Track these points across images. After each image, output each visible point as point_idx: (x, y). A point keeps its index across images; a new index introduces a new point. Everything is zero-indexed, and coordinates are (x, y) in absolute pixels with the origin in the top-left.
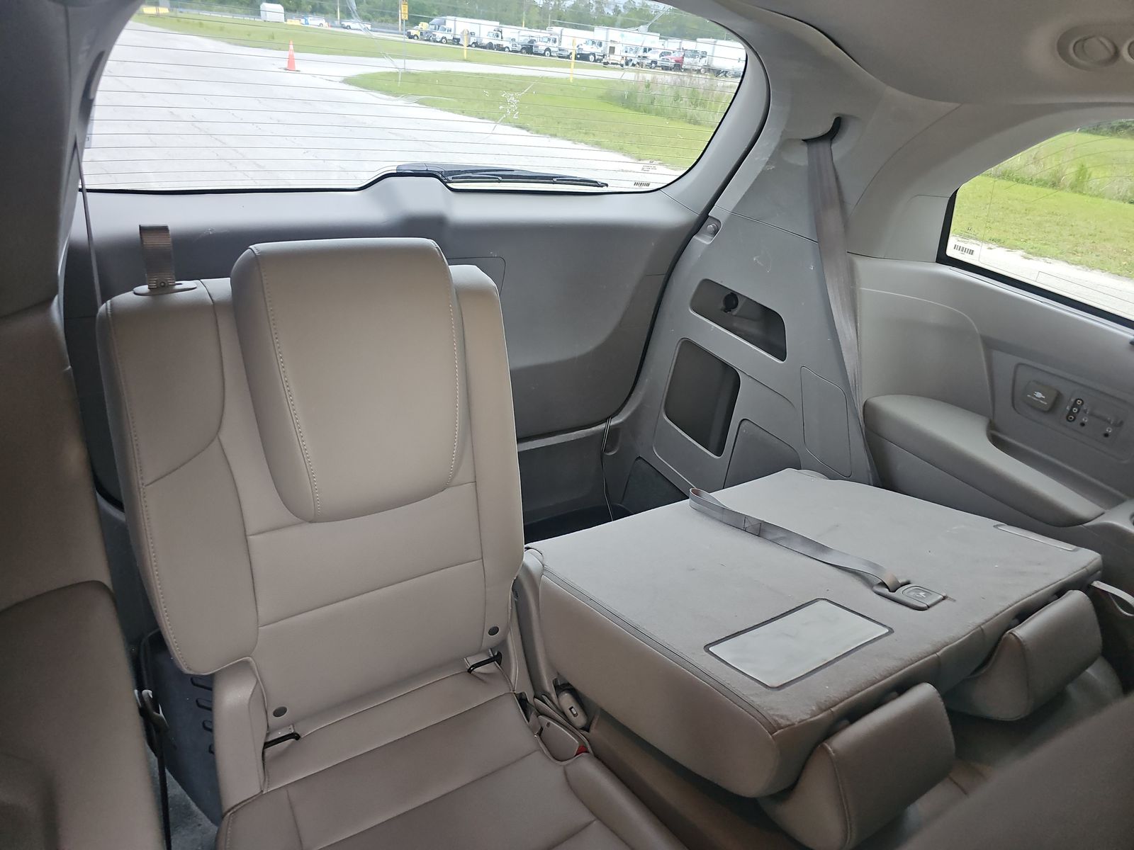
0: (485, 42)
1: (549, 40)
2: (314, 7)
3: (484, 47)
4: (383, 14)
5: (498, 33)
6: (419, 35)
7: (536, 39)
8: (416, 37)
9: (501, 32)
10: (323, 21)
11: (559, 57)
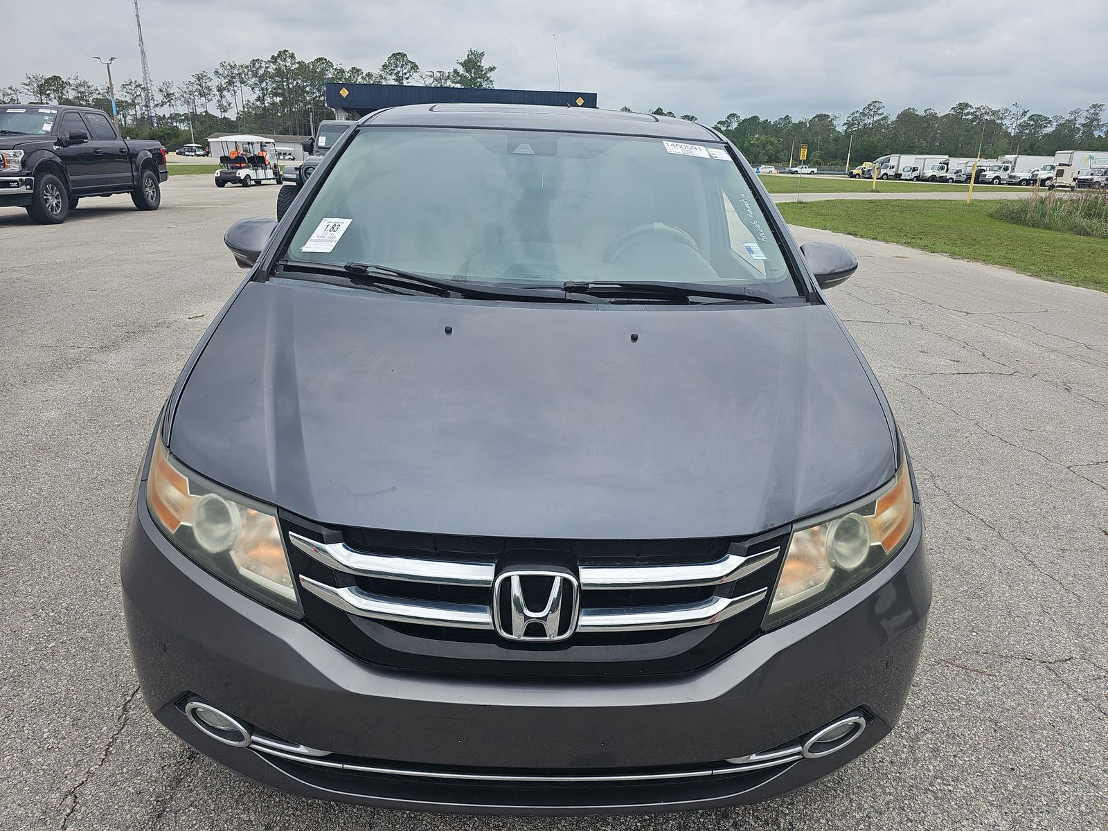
0: (929, 173)
1: (1000, 168)
2: (770, 158)
3: (927, 180)
4: (834, 158)
5: (944, 166)
6: (861, 173)
7: (985, 168)
8: (857, 176)
9: (947, 164)
10: (773, 169)
11: (1009, 184)
